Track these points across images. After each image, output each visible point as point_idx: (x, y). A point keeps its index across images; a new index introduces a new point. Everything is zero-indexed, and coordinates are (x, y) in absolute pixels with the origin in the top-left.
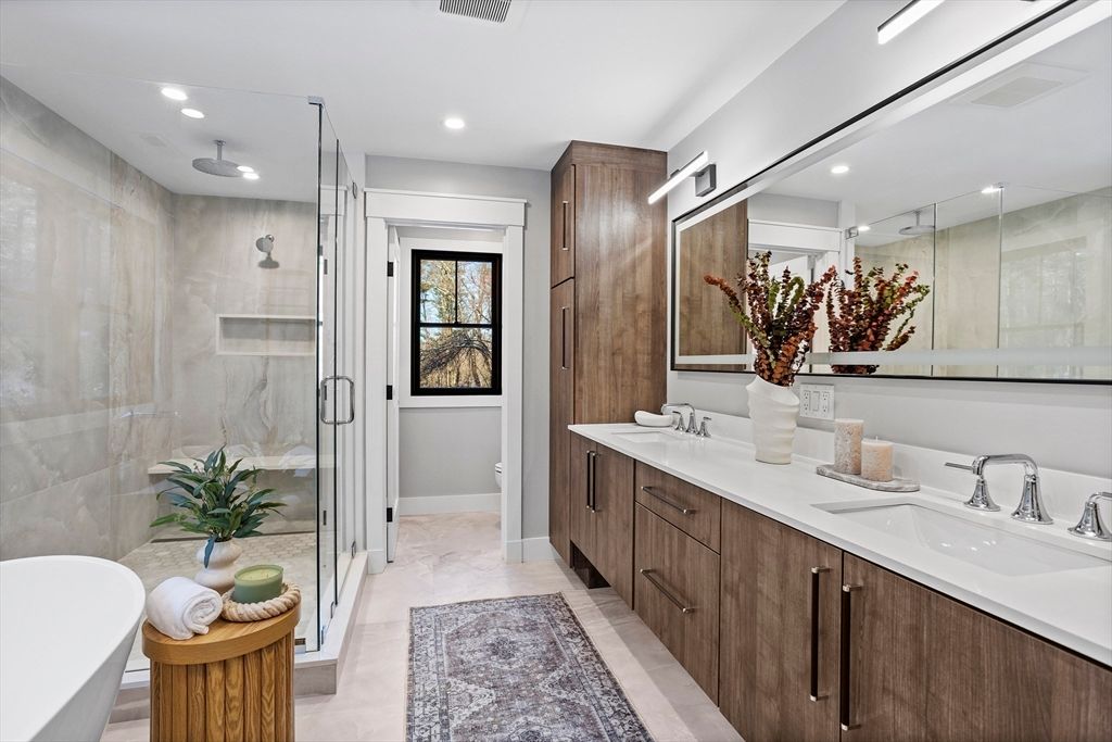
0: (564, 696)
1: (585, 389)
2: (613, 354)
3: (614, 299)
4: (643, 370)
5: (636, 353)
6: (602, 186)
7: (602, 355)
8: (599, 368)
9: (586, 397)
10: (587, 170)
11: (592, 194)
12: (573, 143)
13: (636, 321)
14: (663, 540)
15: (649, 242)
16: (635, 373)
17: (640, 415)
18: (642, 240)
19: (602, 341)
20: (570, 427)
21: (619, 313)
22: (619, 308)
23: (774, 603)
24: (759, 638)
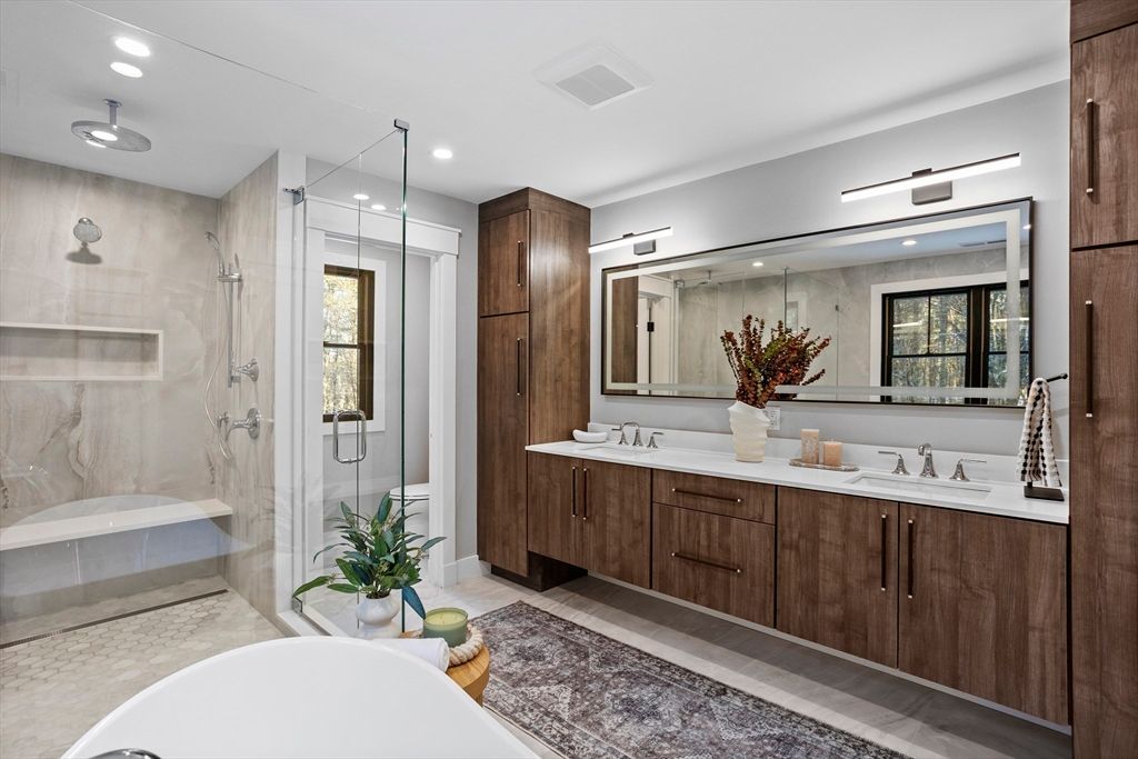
0: (617, 670)
1: (537, 413)
2: (556, 381)
3: (556, 332)
4: (575, 394)
5: (570, 380)
6: (549, 231)
7: (548, 382)
8: (546, 393)
9: (538, 421)
10: (539, 217)
11: (542, 235)
12: (527, 189)
13: (570, 352)
14: (698, 527)
15: (579, 284)
16: (570, 396)
17: (577, 433)
18: (575, 282)
19: (548, 370)
20: (527, 448)
21: (560, 345)
22: (560, 340)
23: (836, 545)
24: (821, 571)
